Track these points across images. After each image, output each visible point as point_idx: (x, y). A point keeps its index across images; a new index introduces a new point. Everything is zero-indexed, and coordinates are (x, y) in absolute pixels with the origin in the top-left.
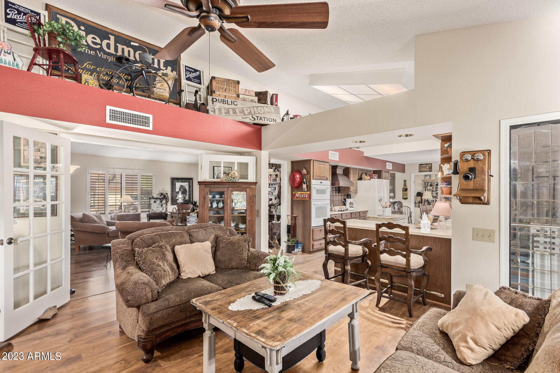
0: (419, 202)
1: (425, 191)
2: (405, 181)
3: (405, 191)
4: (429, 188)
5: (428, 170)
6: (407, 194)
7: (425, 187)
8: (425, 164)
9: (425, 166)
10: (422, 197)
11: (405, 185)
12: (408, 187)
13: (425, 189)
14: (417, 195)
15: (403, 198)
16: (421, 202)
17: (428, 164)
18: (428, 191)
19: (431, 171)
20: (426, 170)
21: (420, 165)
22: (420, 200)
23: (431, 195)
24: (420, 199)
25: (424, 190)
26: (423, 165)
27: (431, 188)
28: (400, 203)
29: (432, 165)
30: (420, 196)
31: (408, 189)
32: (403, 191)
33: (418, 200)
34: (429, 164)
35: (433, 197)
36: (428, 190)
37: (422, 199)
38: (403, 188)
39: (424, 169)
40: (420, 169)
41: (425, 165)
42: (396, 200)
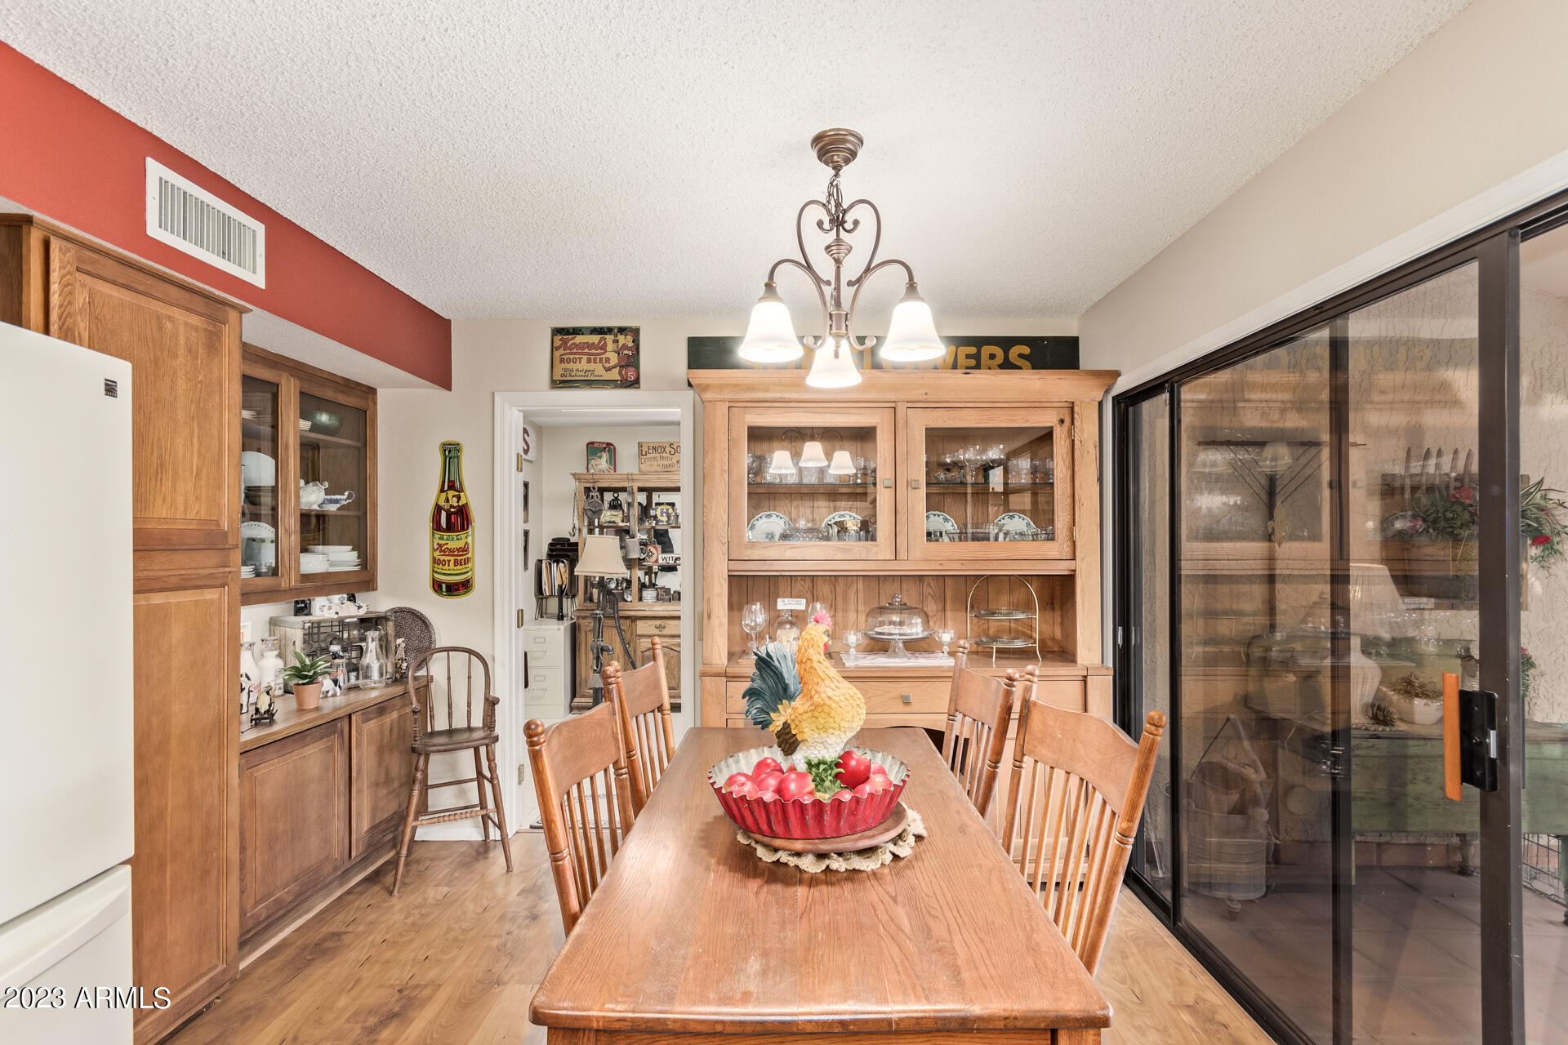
0: (561, 591)
1: (591, 532)
2: (451, 453)
3: (450, 528)
4: (607, 516)
5: (614, 375)
6: (465, 550)
7: (590, 515)
8: (596, 331)
9: (591, 346)
10: (573, 563)
11: (451, 484)
12: (472, 496)
13: (591, 523)
14: (550, 556)
15: (437, 586)
16: (566, 592)
17: (610, 330)
18: (601, 533)
19: (635, 383)
20: (599, 371)
21: (558, 331)
22: (566, 582)
23: (619, 554)
24: (566, 576)
25: (585, 530)
26: (579, 339)
27: (616, 517)
28: (412, 622)
29: (636, 341)
30: (567, 557)
31: (477, 513)
32: (437, 527)
33: (557, 582)
34: (622, 330)
35: (629, 563)
36: (601, 528)
37: (573, 578)
38: (438, 509)
39: (583, 365)
40: (560, 368)
41: (595, 339)
42: (380, 602)
